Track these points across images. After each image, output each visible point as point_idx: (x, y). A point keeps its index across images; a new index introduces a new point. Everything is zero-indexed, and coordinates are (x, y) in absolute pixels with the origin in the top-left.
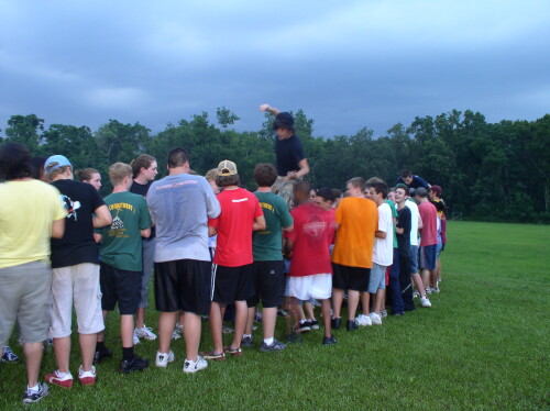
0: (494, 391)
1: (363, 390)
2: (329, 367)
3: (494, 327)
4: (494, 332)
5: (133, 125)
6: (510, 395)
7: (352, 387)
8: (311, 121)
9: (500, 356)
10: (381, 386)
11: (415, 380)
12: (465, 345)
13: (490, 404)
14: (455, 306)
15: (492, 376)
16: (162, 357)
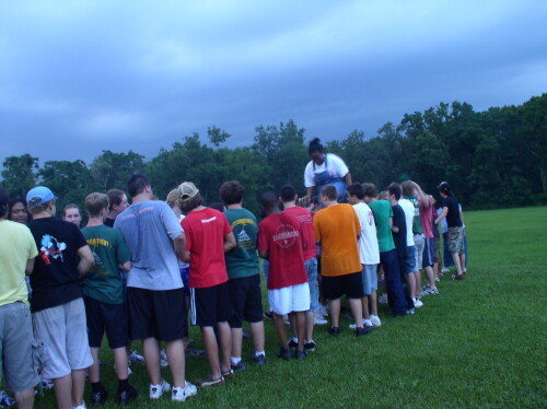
0: (501, 387)
1: (365, 401)
2: (330, 379)
3: (497, 318)
4: (498, 323)
5: (126, 154)
6: (518, 390)
7: (353, 398)
8: (302, 131)
9: (505, 348)
10: (383, 394)
11: (418, 384)
12: (469, 340)
13: (497, 402)
14: (458, 300)
15: (497, 370)
16: (155, 390)
